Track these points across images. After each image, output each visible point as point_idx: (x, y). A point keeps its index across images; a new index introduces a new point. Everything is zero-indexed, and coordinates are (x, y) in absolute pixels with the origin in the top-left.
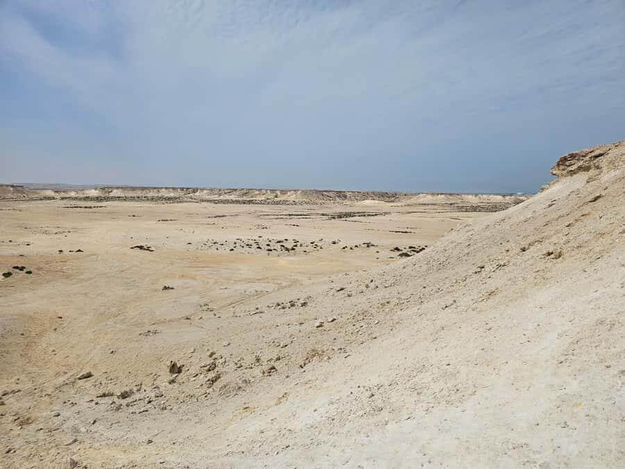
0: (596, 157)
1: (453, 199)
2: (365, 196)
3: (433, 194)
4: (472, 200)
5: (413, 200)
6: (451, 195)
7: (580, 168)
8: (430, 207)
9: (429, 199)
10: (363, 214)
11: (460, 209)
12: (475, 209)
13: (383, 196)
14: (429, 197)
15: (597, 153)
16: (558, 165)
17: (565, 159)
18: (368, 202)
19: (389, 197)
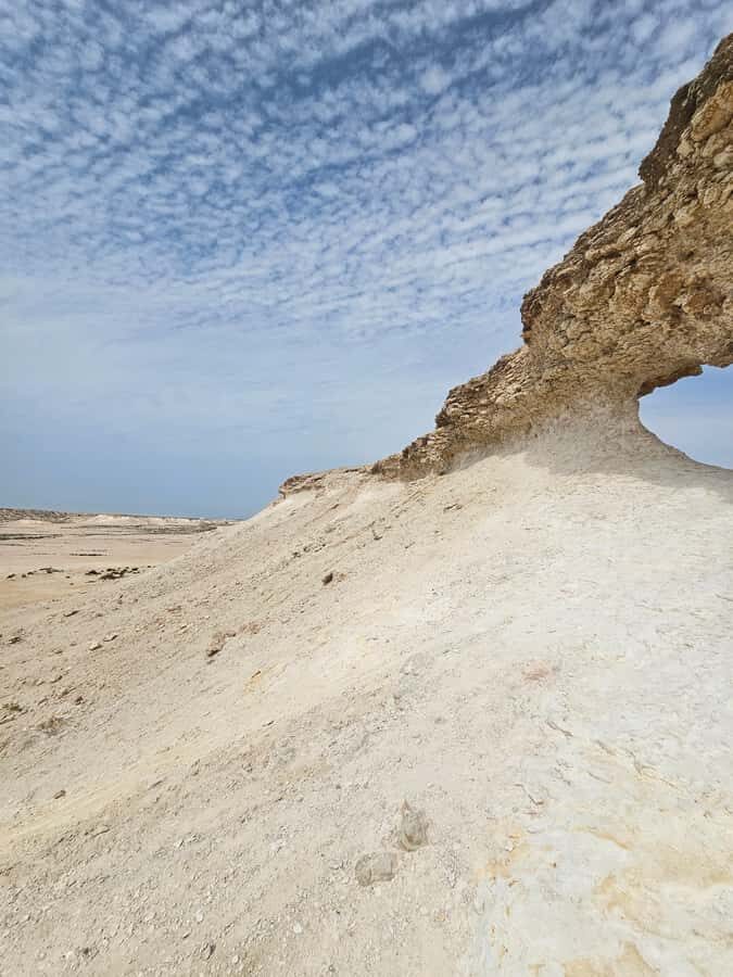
0: (316, 480)
1: (139, 522)
2: (21, 514)
3: (116, 516)
4: (161, 523)
5: (90, 521)
6: (136, 517)
7: (303, 487)
8: (113, 529)
9: (110, 520)
10: (22, 537)
11: (149, 531)
12: (163, 531)
13: (47, 516)
14: (111, 518)
15: (316, 477)
16: (285, 484)
17: (291, 480)
18: (25, 522)
19: (56, 517)
